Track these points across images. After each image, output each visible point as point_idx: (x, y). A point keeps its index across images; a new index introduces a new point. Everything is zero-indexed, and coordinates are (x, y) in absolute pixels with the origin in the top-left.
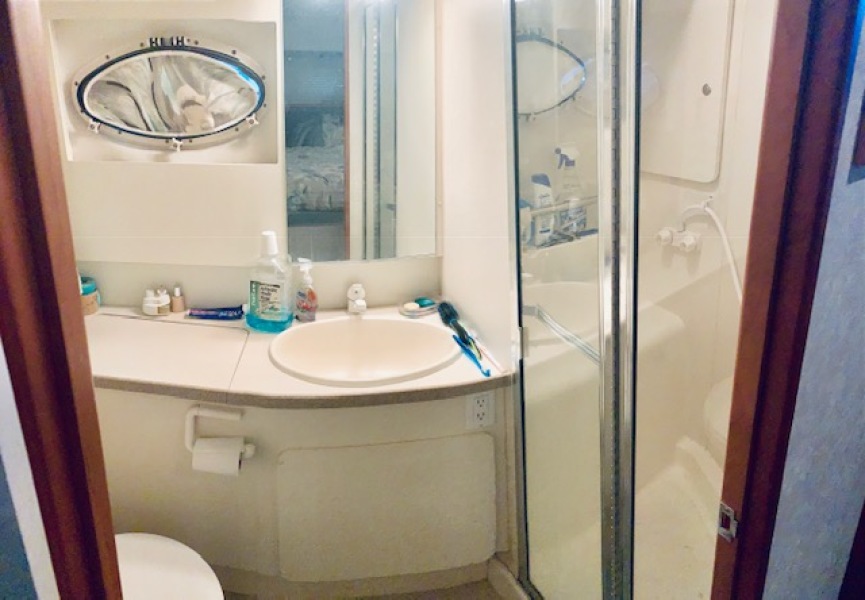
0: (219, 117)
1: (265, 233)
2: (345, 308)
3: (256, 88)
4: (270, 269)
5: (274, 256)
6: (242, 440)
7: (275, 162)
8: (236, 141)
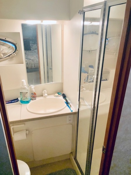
0: (4, 54)
1: (22, 80)
2: (42, 96)
3: (14, 47)
4: (25, 88)
5: (25, 86)
6: (26, 130)
7: (23, 63)
8: (9, 59)
